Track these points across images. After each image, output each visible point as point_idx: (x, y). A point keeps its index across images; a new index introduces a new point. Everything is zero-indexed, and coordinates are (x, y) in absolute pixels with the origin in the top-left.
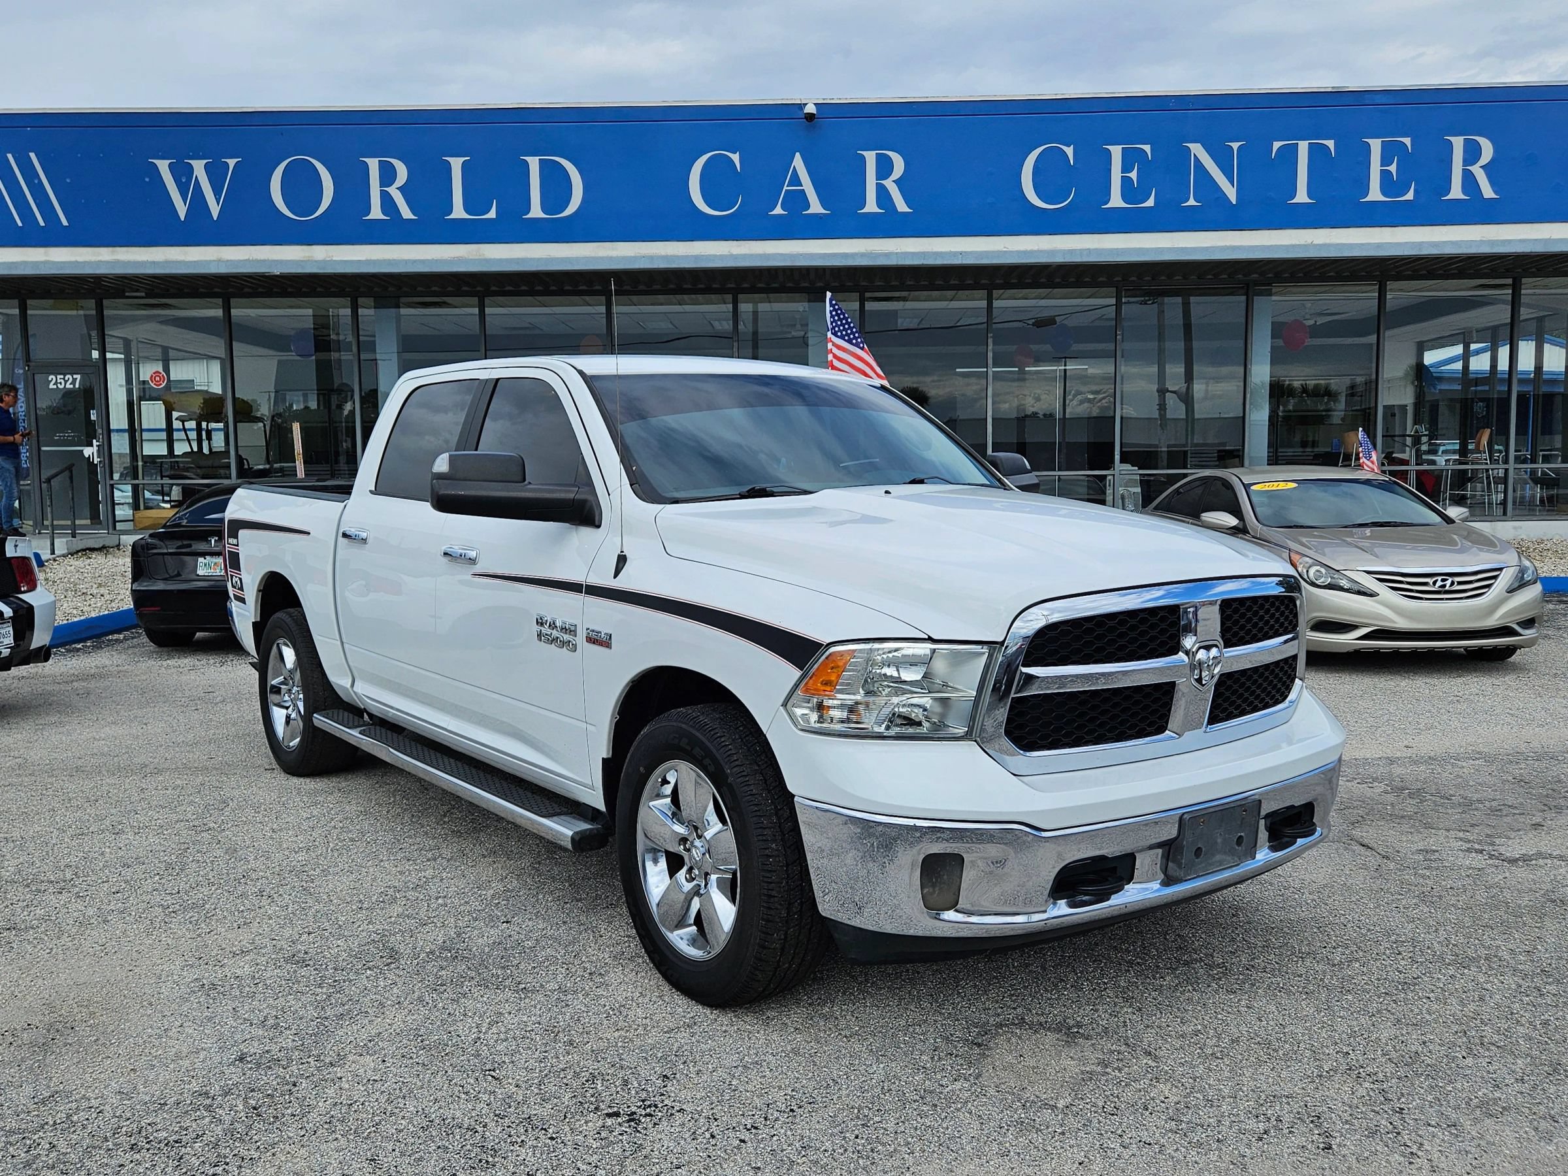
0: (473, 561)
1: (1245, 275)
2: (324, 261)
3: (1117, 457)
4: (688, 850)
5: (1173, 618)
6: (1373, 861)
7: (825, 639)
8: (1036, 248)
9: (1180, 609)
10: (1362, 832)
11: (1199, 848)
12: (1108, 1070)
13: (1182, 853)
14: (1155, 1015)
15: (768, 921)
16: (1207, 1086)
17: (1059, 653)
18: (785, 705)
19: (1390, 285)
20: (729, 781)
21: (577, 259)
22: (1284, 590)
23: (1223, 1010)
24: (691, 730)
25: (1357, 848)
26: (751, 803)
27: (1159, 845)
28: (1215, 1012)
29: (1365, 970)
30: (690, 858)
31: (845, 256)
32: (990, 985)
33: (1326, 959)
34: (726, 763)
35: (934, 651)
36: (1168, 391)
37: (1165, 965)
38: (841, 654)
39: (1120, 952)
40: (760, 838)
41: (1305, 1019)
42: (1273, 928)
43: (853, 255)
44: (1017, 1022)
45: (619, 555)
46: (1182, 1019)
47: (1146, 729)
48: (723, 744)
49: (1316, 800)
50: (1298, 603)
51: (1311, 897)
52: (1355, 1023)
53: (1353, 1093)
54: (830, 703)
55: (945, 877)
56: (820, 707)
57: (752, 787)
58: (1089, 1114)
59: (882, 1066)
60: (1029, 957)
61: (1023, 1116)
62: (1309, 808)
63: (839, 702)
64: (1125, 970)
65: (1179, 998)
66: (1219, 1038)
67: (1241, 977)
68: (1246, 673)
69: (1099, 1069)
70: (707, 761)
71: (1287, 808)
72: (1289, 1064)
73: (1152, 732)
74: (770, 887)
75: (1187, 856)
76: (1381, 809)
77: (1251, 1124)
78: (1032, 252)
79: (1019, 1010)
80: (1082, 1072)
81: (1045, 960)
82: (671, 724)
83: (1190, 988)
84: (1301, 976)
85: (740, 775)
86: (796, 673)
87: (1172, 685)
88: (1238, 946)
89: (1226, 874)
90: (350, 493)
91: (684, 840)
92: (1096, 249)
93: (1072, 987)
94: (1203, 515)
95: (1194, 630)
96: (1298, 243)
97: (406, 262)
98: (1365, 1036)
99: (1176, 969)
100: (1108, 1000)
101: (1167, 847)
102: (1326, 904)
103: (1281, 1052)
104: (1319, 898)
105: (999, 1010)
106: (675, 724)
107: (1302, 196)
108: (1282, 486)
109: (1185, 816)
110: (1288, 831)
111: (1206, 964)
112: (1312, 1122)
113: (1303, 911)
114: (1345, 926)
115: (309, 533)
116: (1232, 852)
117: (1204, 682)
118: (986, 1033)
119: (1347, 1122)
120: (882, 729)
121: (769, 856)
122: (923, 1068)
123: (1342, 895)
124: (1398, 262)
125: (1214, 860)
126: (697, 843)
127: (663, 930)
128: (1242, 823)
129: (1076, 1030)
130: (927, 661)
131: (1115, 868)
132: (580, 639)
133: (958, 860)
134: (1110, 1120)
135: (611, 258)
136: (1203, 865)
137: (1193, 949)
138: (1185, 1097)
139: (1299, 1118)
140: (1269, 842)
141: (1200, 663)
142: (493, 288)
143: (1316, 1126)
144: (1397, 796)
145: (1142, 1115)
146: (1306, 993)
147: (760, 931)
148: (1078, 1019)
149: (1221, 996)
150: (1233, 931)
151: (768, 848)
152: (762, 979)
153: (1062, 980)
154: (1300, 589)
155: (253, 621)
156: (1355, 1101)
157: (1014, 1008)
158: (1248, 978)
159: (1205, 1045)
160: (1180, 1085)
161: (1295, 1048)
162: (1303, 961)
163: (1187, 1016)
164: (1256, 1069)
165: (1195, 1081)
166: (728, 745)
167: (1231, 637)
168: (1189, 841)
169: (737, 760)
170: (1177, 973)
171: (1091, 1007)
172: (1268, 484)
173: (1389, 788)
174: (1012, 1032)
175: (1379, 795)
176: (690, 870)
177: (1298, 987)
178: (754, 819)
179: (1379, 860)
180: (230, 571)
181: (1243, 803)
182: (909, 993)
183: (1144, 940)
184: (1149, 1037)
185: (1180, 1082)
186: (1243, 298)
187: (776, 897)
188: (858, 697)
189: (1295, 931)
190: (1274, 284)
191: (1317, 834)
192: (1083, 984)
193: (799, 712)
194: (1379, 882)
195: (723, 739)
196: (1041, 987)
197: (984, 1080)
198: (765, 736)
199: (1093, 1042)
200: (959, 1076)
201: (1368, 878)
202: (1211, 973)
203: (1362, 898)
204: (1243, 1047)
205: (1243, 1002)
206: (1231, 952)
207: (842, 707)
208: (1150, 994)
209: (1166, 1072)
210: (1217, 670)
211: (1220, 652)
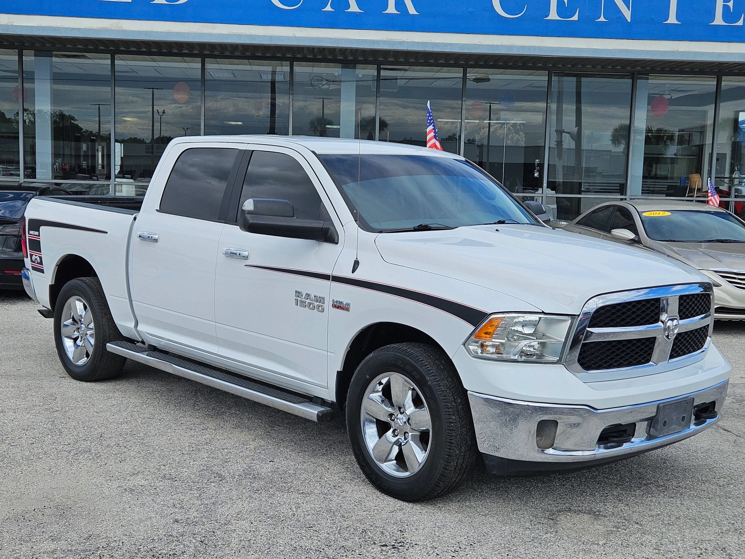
0: (246, 258)
1: (632, 68)
2: (7, 26)
3: (545, 185)
4: (394, 420)
5: (657, 305)
6: (732, 438)
7: (489, 311)
8: (500, 44)
9: (660, 300)
10: (723, 423)
11: (665, 422)
12: (620, 530)
13: (658, 424)
14: (636, 507)
15: (449, 456)
16: (669, 536)
17: (604, 321)
18: (464, 344)
19: (724, 78)
20: (428, 384)
21: (189, 34)
22: (703, 290)
23: (669, 505)
24: (404, 356)
25: (722, 431)
26: (442, 395)
27: (646, 420)
28: (665, 506)
29: (736, 488)
30: (396, 423)
31: (373, 42)
32: (548, 494)
33: (716, 483)
34: (427, 375)
35: (540, 318)
36: (564, 132)
37: (634, 485)
38: (496, 318)
39: (609, 479)
40: (447, 413)
41: (710, 509)
42: (686, 469)
43: (378, 42)
44: (567, 510)
45: (355, 261)
46: (649, 509)
47: (641, 361)
48: (424, 364)
49: (716, 400)
50: (711, 297)
51: (702, 455)
52: (735, 511)
53: (739, 539)
54: (487, 343)
55: (548, 432)
56: (482, 346)
57: (441, 387)
58: (616, 547)
59: (507, 527)
60: (563, 481)
61: (584, 547)
62: (713, 403)
63: (491, 343)
64: (615, 488)
65: (645, 500)
66: (670, 517)
67: (674, 491)
68: (687, 333)
69: (615, 529)
70: (414, 373)
71: (703, 404)
72: (706, 528)
73: (644, 363)
74: (452, 438)
75: (661, 424)
76: (731, 411)
77: (694, 551)
78: (497, 46)
79: (567, 505)
80: (607, 531)
81: (572, 483)
82: (389, 353)
83: (650, 495)
84: (704, 491)
85: (435, 381)
86: (473, 328)
87: (655, 338)
88: (670, 477)
89: (676, 436)
90: (140, 210)
91: (391, 415)
92: (539, 47)
93: (590, 495)
94: (613, 230)
95: (666, 311)
96: (668, 50)
97: (67, 29)
98: (741, 517)
99: (641, 487)
100: (610, 500)
101: (650, 421)
102: (711, 458)
103: (701, 523)
104: (707, 455)
105: (557, 505)
106: (392, 353)
107: (672, 19)
108: (662, 214)
109: (660, 405)
110: (704, 415)
111: (655, 485)
112: (722, 550)
113: (699, 461)
114: (723, 468)
115: (107, 233)
116: (679, 424)
117: (670, 338)
118: (554, 515)
119: (738, 550)
120: (516, 357)
121: (451, 423)
122: (528, 528)
123: (719, 454)
124: (731, 65)
125: (671, 428)
126: (400, 416)
127: (378, 463)
128: (685, 410)
129: (598, 513)
130: (535, 324)
131: (626, 430)
132: (328, 305)
133: (555, 423)
134: (626, 549)
135: (211, 35)
136: (667, 430)
137: (647, 478)
138: (659, 540)
139: (716, 549)
140: (695, 421)
141: (669, 327)
142: (122, 49)
143: (724, 552)
144: (740, 405)
145: (641, 547)
146: (709, 498)
147: (444, 461)
148: (598, 509)
149: (667, 499)
150: (665, 470)
151: (451, 419)
152: (442, 486)
153: (584, 492)
154: (711, 289)
155: (50, 284)
156: (741, 542)
157: (564, 504)
158: (678, 491)
159: (663, 519)
160: (656, 536)
161: (708, 521)
162: (704, 484)
163: (652, 507)
164: (691, 530)
165: (663, 534)
166: (427, 365)
167: (683, 314)
168: (661, 418)
169: (433, 373)
170: (642, 489)
171: (603, 504)
172: (653, 212)
173: (734, 400)
174: (566, 514)
175: (730, 404)
176: (394, 431)
177: (704, 496)
178: (443, 403)
179: (735, 438)
180: (30, 252)
181: (686, 399)
182: (507, 496)
183: (620, 474)
184: (635, 517)
185: (655, 534)
186: (630, 81)
187: (454, 443)
188: (503, 341)
189: (698, 470)
190: (650, 75)
191: (717, 417)
192: (595, 494)
193: (471, 347)
194: (736, 448)
195: (423, 362)
196: (575, 495)
197: (560, 533)
198: (451, 360)
199: (608, 518)
200: (547, 532)
201: (730, 446)
202: (659, 489)
203: (729, 455)
204: (682, 520)
205: (678, 502)
206: (667, 480)
207: (493, 346)
208: (630, 498)
209: (648, 531)
210: (676, 331)
211: (678, 322)
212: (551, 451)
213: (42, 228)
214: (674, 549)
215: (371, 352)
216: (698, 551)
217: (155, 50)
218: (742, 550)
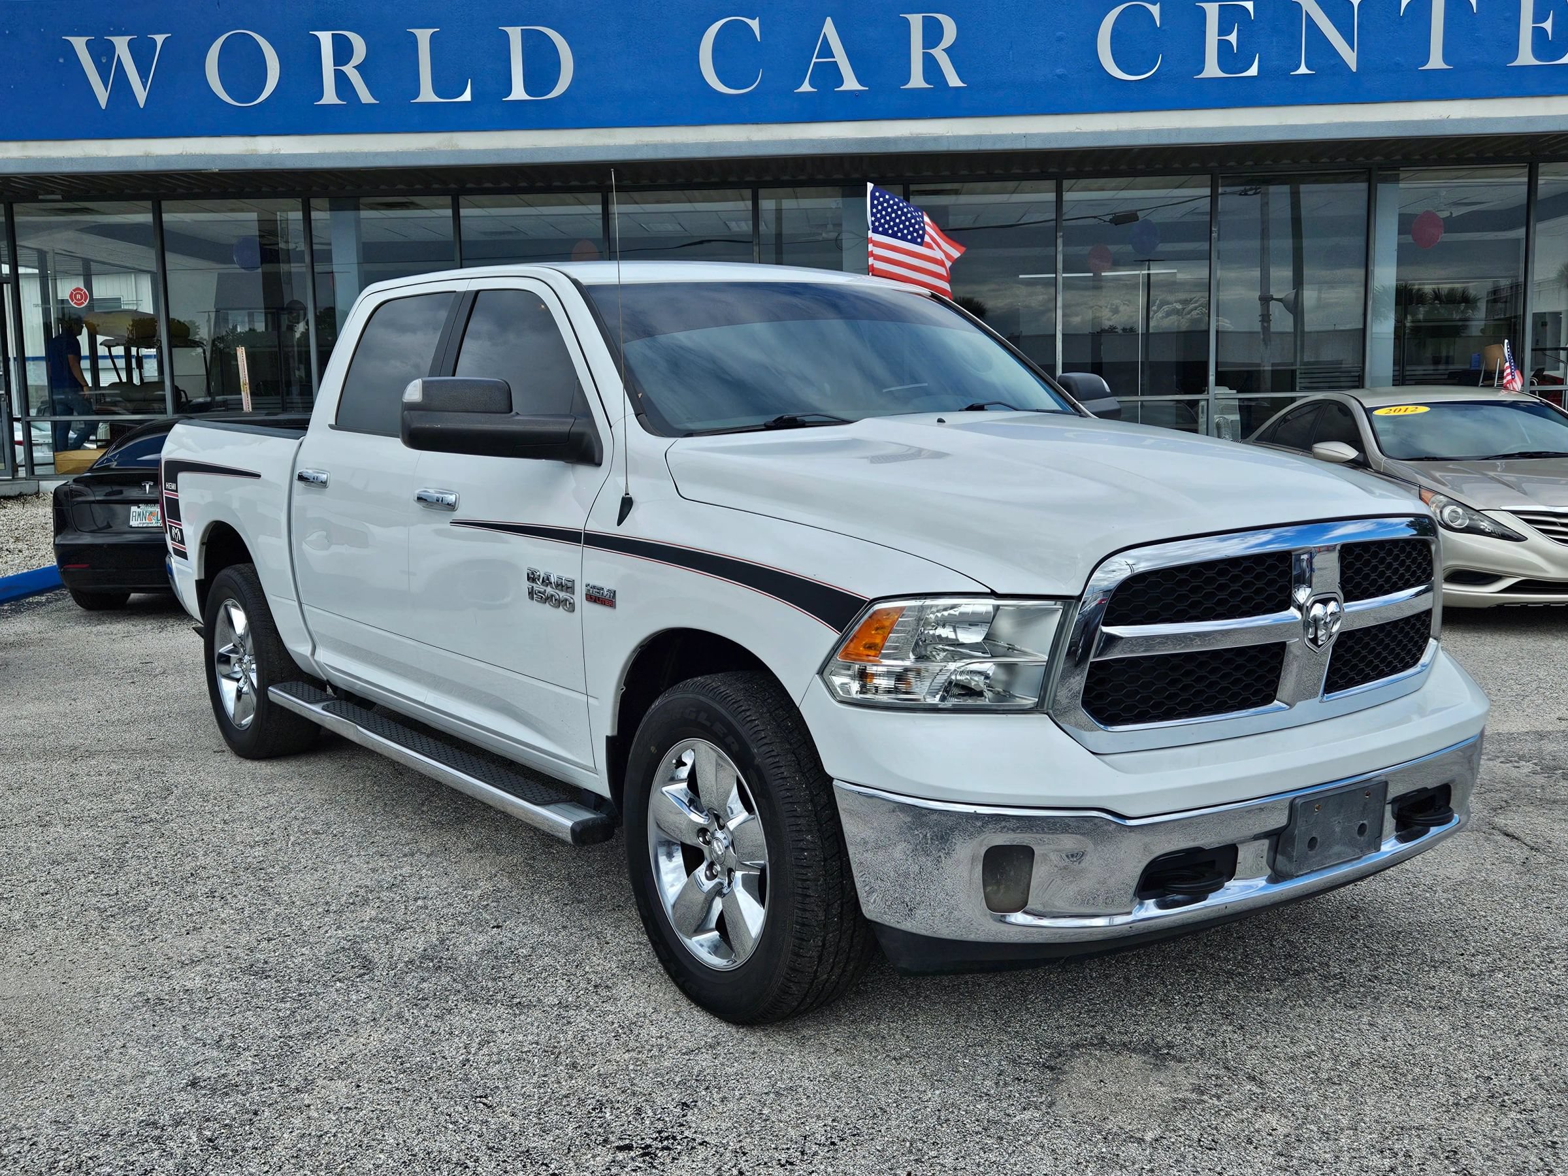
0: (451, 507)
1: (1366, 158)
2: (270, 156)
3: (1212, 378)
4: (708, 843)
5: (1283, 567)
6: (1519, 853)
7: (870, 595)
8: (1115, 128)
9: (1291, 555)
10: (1506, 820)
11: (1313, 839)
12: (1205, 1097)
13: (1294, 845)
14: (1260, 1034)
15: (803, 925)
16: (1322, 1117)
17: (1147, 609)
18: (821, 672)
19: (1543, 167)
22: (1415, 532)
23: (1341, 1028)
24: (710, 702)
25: (1500, 838)
26: (783, 788)
27: (1266, 835)
28: (1332, 1030)
29: (1510, 981)
30: (712, 851)
32: (1064, 999)
33: (1463, 969)
34: (752, 742)
35: (998, 608)
36: (1273, 299)
37: (1272, 976)
38: (887, 612)
39: (1217, 961)
40: (794, 828)
41: (1438, 1038)
42: (1400, 933)
43: (896, 140)
44: (1096, 1042)
45: (623, 498)
46: (1292, 1039)
47: (1250, 699)
48: (748, 719)
49: (1452, 781)
50: (1433, 548)
51: (1445, 895)
52: (1498, 1043)
53: (1496, 1124)
54: (874, 669)
55: (1012, 873)
56: (863, 675)
57: (783, 770)
58: (1182, 1149)
59: (937, 1092)
60: (1110, 966)
61: (1104, 1150)
62: (1445, 791)
63: (885, 669)
64: (1224, 982)
65: (1288, 1013)
66: (1336, 1061)
67: (1362, 989)
68: (1370, 631)
69: (1194, 1096)
70: (730, 739)
71: (1418, 791)
72: (1419, 1090)
73: (1258, 702)
74: (806, 886)
75: (1300, 847)
76: (1528, 792)
78: (1109, 133)
79: (1099, 1029)
80: (1174, 1100)
81: (1129, 970)
82: (688, 695)
83: (1301, 1002)
84: (1433, 988)
85: (768, 755)
86: (834, 635)
87: (1282, 646)
88: (1358, 954)
89: (1345, 869)
90: (306, 429)
91: (703, 831)
92: (1187, 129)
93: (1161, 1001)
94: (1316, 446)
95: (1308, 581)
96: (1431, 118)
98: (1510, 1058)
99: (1284, 981)
100: (1204, 1016)
101: (1275, 838)
102: (1463, 904)
103: (1409, 1078)
104: (1455, 897)
105: (1075, 1029)
106: (693, 696)
107: (1436, 61)
108: (1411, 410)
109: (1297, 801)
110: (1420, 817)
111: (1320, 975)
112: (1447, 1158)
113: (1435, 912)
114: (1486, 929)
115: (259, 476)
116: (1353, 843)
117: (1320, 643)
118: (1060, 1055)
119: (1489, 1158)
120: (936, 700)
121: (803, 850)
122: (987, 1095)
123: (1482, 893)
125: (1330, 853)
126: (719, 834)
127: (680, 935)
128: (1365, 809)
129: (1166, 1051)
130: (987, 621)
131: (1213, 862)
132: (579, 597)
133: (1027, 853)
135: (608, 148)
136: (1319, 858)
137: (1305, 957)
138: (1296, 1129)
139: (1432, 1154)
140: (1397, 831)
141: (1316, 620)
142: (469, 186)
143: (1453, 1162)
144: (1548, 777)
145: (1245, 1149)
146: (1440, 1008)
147: (793, 937)
148: (1169, 1038)
149: (1340, 1012)
150: (1351, 936)
151: (803, 840)
152: (796, 993)
153: (1149, 994)
154: (1435, 532)
155: (197, 579)
156: (1499, 1134)
157: (1092, 1026)
158: (1370, 990)
159: (1319, 1068)
160: (1290, 1115)
161: (1427, 1072)
162: (1436, 971)
163: (1298, 1035)
164: (1380, 1096)
165: (1308, 1109)
166: (755, 720)
167: (1353, 589)
168: (1301, 830)
169: (765, 737)
170: (1286, 984)
171: (1184, 1025)
172: (1393, 408)
173: (1538, 768)
174: (1091, 1054)
175: (1526, 776)
176: (711, 866)
177: (1430, 1001)
178: (786, 806)
179: (1527, 852)
180: (169, 521)
181: (1367, 785)
182: (969, 1008)
183: (1246, 946)
184: (1252, 1060)
185: (1289, 1111)
186: (1363, 186)
187: (813, 896)
188: (907, 663)
189: (1426, 936)
190: (1401, 169)
191: (1454, 822)
192: (1173, 998)
193: (837, 680)
194: (1526, 878)
195: (748, 714)
196: (1125, 1002)
197: (1058, 1109)
198: (798, 709)
199: (1186, 1065)
200: (1029, 1104)
201: (1513, 873)
202: (1326, 985)
203: (1506, 897)
204: (1364, 1070)
205: (1365, 1020)
206: (1350, 960)
207: (889, 674)
208: (1253, 1010)
209: (1274, 1100)
210: (1336, 628)
211: (1340, 607)
212: (1019, 918)
213: (182, 477)
214: (1327, 1156)
215: (657, 697)
216: (1387, 1162)
217: (525, 184)
218: (1499, 1157)
